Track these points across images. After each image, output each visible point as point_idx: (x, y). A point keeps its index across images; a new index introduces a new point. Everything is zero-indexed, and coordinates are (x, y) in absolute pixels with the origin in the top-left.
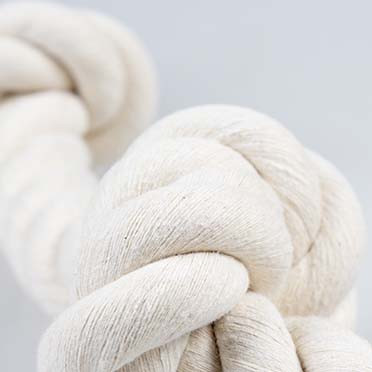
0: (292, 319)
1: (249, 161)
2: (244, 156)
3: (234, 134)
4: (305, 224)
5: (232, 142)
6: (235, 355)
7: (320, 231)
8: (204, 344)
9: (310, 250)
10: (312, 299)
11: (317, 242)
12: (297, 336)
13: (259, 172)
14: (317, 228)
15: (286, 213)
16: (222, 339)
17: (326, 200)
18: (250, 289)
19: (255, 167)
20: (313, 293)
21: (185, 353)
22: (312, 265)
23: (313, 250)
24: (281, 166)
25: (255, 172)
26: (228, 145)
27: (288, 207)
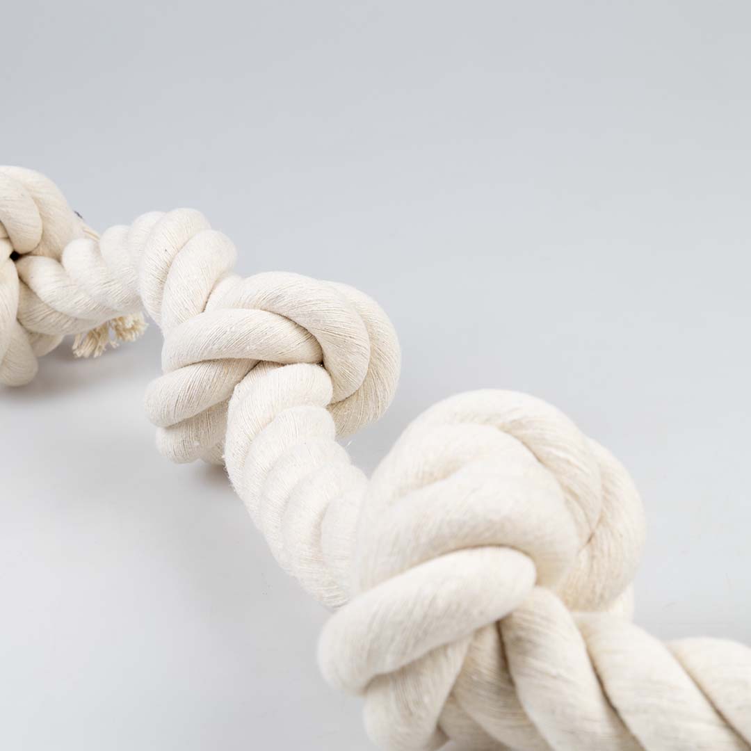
0: (578, 614)
1: (529, 448)
2: (524, 443)
3: (514, 421)
4: (586, 515)
5: (513, 429)
6: (524, 653)
7: (601, 521)
8: (490, 640)
9: (590, 540)
10: (593, 592)
11: (598, 533)
12: (587, 633)
13: (539, 460)
14: (597, 518)
15: (567, 502)
16: (509, 636)
17: (606, 489)
18: (538, 582)
19: (534, 454)
20: (594, 587)
21: (471, 649)
22: (592, 557)
23: (593, 541)
24: (562, 454)
25: (534, 460)
26: (508, 432)
27: (569, 497)
